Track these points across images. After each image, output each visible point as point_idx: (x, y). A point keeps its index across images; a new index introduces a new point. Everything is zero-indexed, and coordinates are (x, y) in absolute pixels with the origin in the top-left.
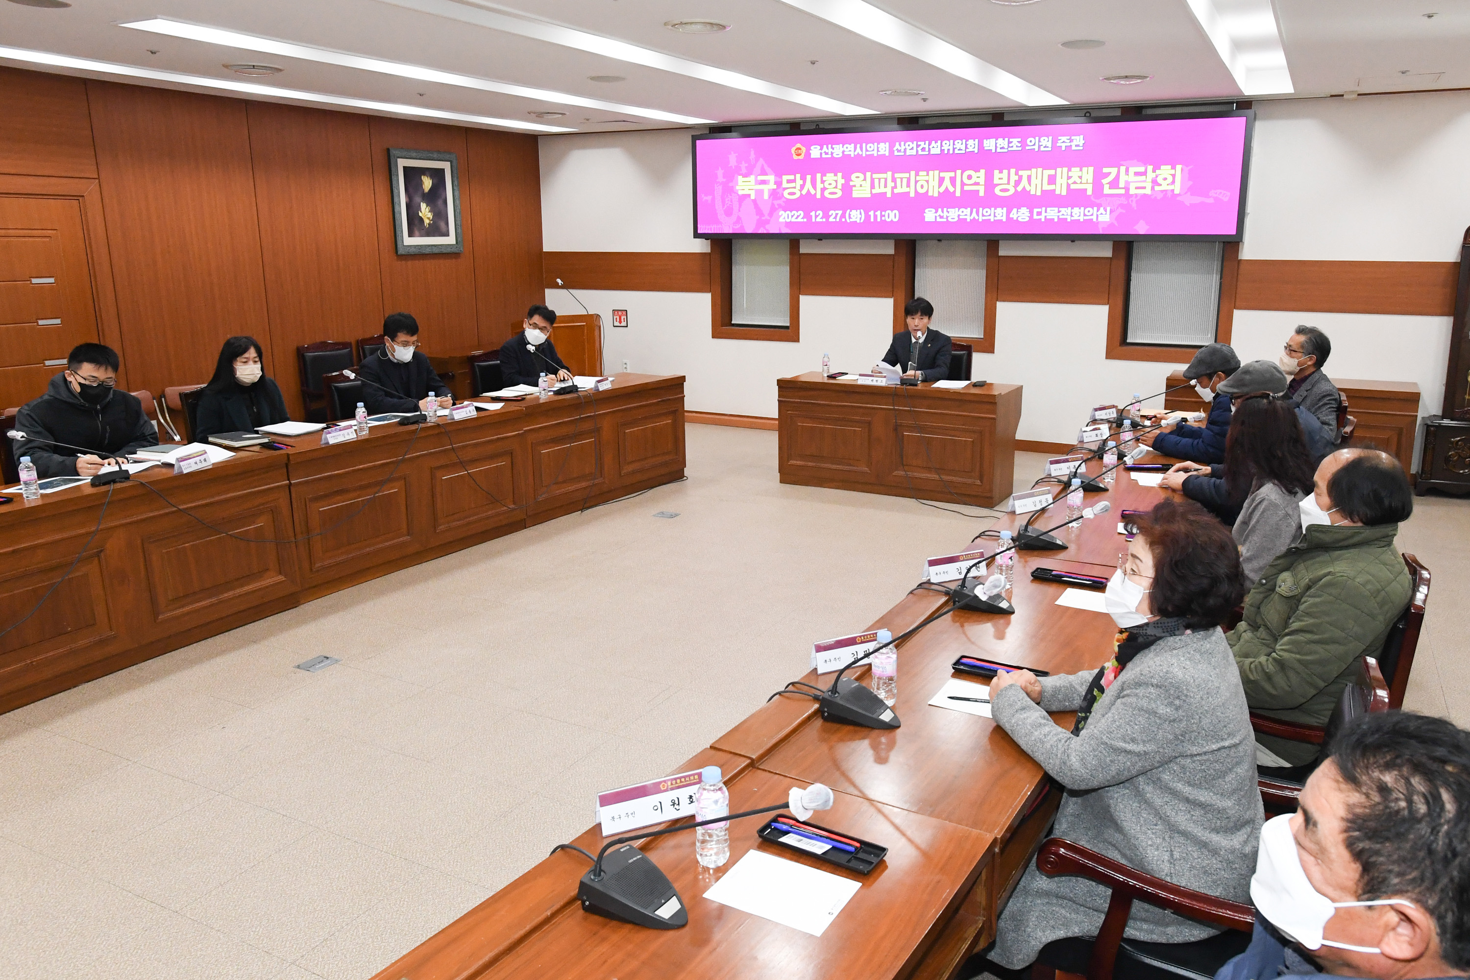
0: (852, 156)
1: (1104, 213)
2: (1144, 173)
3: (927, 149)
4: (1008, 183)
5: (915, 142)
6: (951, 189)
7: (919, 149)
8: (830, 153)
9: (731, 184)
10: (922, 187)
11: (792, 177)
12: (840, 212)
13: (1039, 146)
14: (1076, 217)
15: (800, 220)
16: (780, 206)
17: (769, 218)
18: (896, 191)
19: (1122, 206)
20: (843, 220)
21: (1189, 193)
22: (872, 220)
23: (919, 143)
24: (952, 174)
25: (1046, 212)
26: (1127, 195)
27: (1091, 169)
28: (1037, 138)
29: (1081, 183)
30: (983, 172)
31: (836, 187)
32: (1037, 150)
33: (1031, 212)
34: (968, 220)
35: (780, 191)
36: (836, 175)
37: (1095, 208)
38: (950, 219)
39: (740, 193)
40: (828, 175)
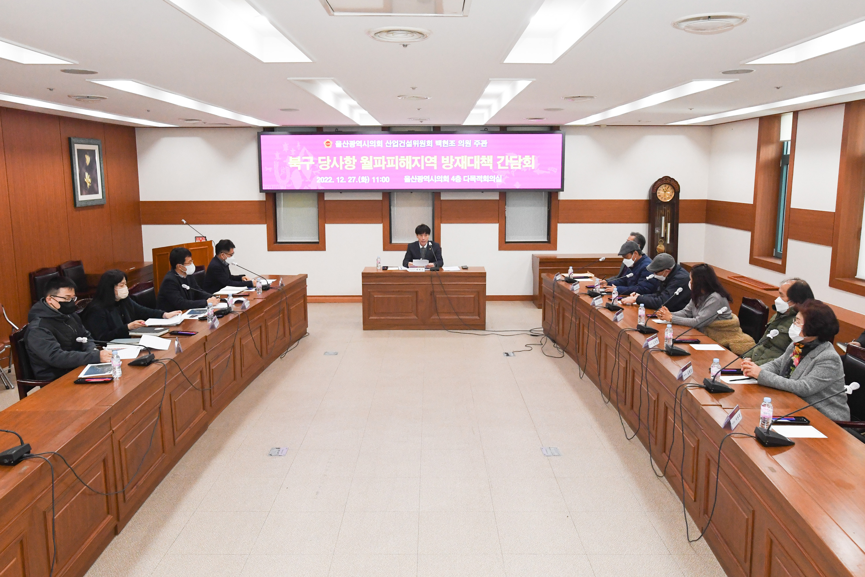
0: (361, 147)
1: (499, 178)
2: (517, 159)
3: (404, 145)
4: (450, 163)
5: (398, 141)
6: (419, 166)
7: (400, 144)
8: (347, 145)
9: (284, 161)
10: (402, 164)
11: (324, 158)
12: (355, 178)
13: (465, 145)
14: (485, 180)
15: (330, 182)
16: (317, 174)
17: (310, 181)
18: (387, 166)
19: (507, 175)
20: (357, 182)
21: (539, 169)
22: (374, 182)
23: (400, 141)
24: (419, 158)
25: (470, 178)
26: (510, 170)
27: (492, 156)
28: (464, 141)
29: (487, 163)
30: (435, 157)
31: (352, 164)
32: (464, 146)
33: (462, 177)
34: (429, 182)
35: (317, 165)
36: (351, 157)
37: (495, 176)
38: (418, 181)
39: (291, 166)
40: (346, 157)
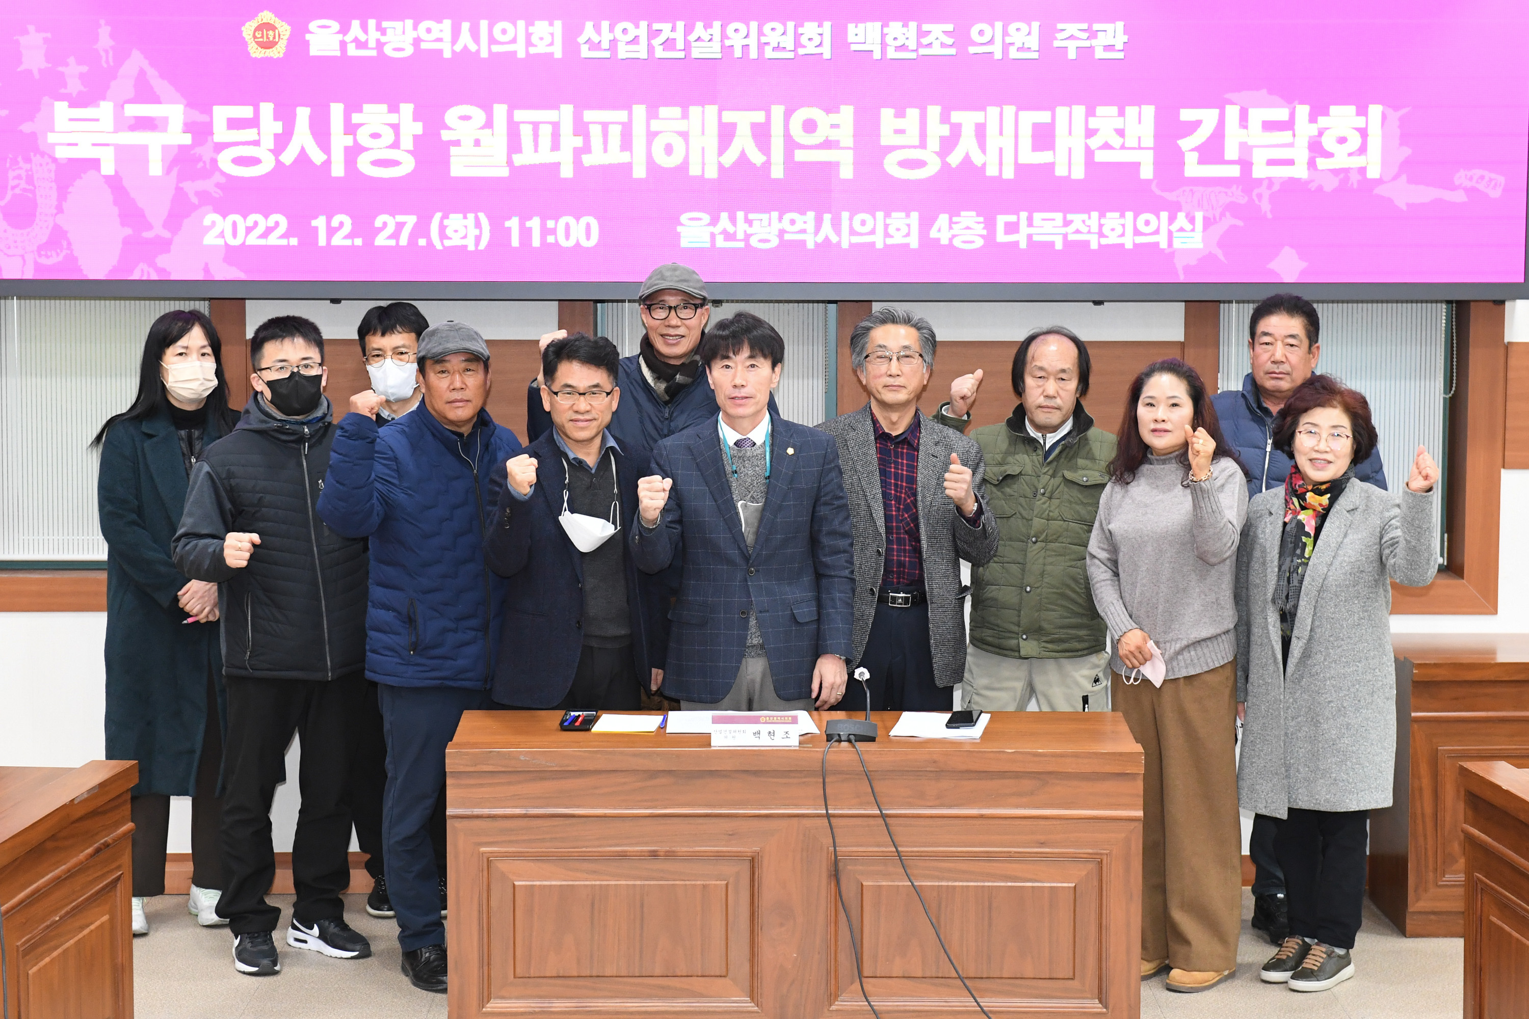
0: (447, 54)
1: (1188, 227)
2: (1288, 125)
3: (680, 45)
4: (923, 145)
5: (644, 24)
6: (757, 158)
7: (656, 42)
8: (372, 44)
9: (26, 128)
10: (669, 150)
11: (246, 112)
12: (410, 220)
13: (1006, 47)
14: (1112, 239)
15: (273, 240)
16: (205, 199)
17: (166, 234)
18: (588, 160)
19: (1232, 208)
20: (422, 242)
21: (1404, 178)
22: (515, 242)
23: (656, 26)
24: (759, 117)
25: (1030, 224)
26: (1247, 181)
27: (1149, 111)
28: (999, 25)
29: (1123, 147)
30: (847, 113)
31: (396, 145)
32: (998, 55)
33: (990, 225)
34: (810, 245)
35: (205, 152)
36: (394, 109)
37: (1164, 215)
38: (754, 242)
39: (62, 153)
40: (366, 107)
